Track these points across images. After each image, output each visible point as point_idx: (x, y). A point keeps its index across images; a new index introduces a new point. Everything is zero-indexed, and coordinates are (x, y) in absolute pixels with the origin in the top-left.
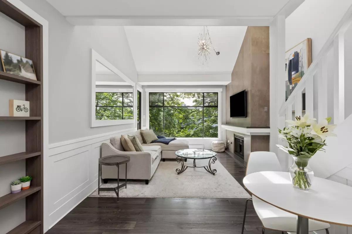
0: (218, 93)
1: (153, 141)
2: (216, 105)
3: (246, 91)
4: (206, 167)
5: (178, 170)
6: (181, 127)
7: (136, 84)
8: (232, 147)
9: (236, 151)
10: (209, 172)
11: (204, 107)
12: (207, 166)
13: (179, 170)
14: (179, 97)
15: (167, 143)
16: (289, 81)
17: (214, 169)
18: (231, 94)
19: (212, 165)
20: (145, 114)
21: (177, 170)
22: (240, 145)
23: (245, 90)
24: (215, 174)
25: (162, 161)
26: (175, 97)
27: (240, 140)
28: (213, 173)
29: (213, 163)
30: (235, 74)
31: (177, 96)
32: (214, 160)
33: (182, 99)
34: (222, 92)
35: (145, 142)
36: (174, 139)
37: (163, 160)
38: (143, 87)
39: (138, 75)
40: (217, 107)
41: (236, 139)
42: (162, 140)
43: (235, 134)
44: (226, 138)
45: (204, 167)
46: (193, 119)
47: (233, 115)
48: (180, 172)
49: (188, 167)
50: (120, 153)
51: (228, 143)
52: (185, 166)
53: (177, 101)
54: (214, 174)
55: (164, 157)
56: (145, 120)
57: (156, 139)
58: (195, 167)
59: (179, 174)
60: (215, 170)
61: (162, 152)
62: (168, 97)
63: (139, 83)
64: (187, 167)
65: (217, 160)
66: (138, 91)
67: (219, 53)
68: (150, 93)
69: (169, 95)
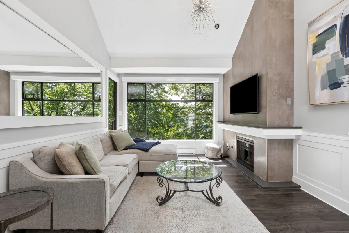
0: (213, 84)
1: (127, 147)
2: (211, 99)
3: (259, 75)
4: (205, 192)
5: (160, 198)
6: (169, 125)
7: (106, 70)
8: (233, 153)
9: (239, 158)
10: (209, 199)
11: (196, 100)
12: (207, 190)
13: (162, 198)
14: (167, 93)
15: (147, 150)
16: (341, 51)
17: (218, 196)
18: (232, 82)
19: (214, 189)
20: (121, 110)
21: (158, 198)
22: (246, 150)
23: (257, 74)
24: (220, 204)
25: (139, 176)
26: (163, 93)
27: (245, 143)
28: (216, 202)
29: (216, 186)
30: (237, 57)
31: (165, 92)
32: (218, 181)
33: (170, 95)
34: (218, 82)
35: (116, 149)
36: (158, 143)
37: (141, 174)
38: (119, 75)
39: (110, 58)
40: (212, 101)
41: (238, 142)
42: (140, 145)
43: (237, 135)
44: (224, 140)
45: (202, 192)
46: (182, 117)
47: (234, 110)
48: (163, 202)
49: (177, 192)
50: (48, 180)
51: (228, 147)
52: (171, 191)
53: (165, 97)
54: (218, 204)
55: (142, 170)
56: (122, 117)
57: (132, 144)
58: (188, 190)
59: (161, 204)
60: (220, 197)
61: (138, 162)
62: (155, 93)
63: (111, 68)
64: (175, 192)
65: (223, 180)
66: (110, 79)
67: (218, 25)
68: (128, 84)
69: (156, 91)
